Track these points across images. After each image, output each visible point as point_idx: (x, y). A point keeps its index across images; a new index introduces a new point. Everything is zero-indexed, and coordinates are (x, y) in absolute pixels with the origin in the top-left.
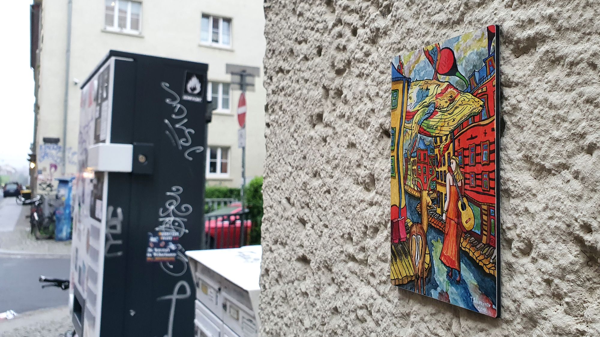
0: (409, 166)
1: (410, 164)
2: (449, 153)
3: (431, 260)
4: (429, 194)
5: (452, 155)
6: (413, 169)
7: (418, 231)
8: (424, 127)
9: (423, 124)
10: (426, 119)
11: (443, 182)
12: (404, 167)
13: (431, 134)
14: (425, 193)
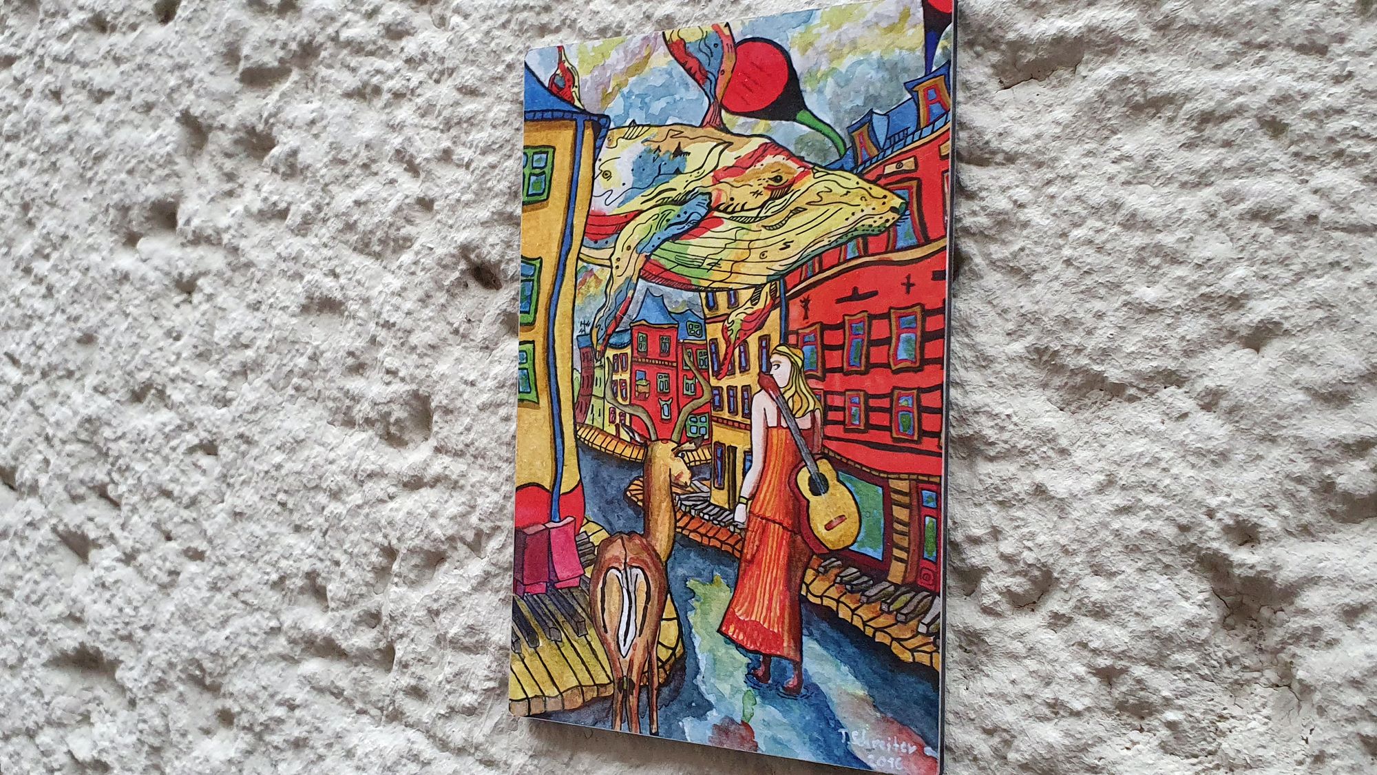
0: (598, 373)
1: (602, 367)
2: (765, 339)
3: (684, 635)
4: (677, 452)
5: (775, 340)
6: (614, 383)
7: (630, 555)
8: (662, 262)
9: (658, 252)
10: (674, 238)
11: (739, 418)
12: (577, 375)
13: (694, 281)
14: (663, 452)
